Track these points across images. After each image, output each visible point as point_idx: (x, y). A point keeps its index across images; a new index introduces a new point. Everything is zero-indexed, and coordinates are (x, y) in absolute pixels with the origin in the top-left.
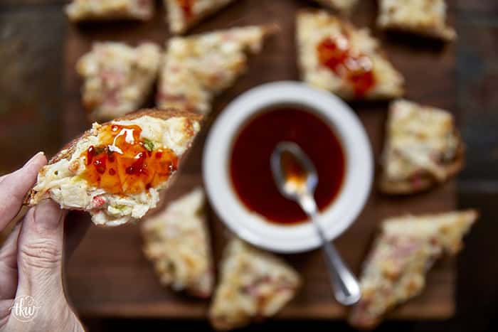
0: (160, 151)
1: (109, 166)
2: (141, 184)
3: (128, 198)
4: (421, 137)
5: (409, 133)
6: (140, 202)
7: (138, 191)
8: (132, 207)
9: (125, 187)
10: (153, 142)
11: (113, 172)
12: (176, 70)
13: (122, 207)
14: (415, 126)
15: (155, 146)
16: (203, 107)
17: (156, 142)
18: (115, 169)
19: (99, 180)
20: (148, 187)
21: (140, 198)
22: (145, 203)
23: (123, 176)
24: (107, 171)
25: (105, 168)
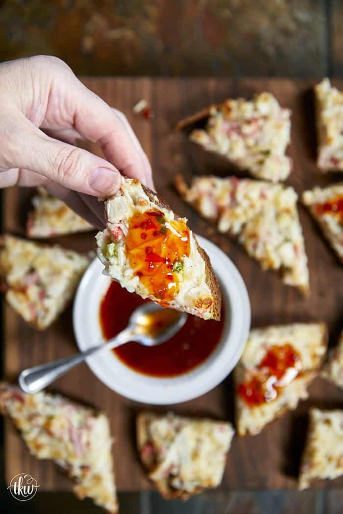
1: (149, 232)
2: (141, 265)
3: (125, 258)
4: (195, 455)
5: (199, 441)
6: (123, 271)
7: (133, 265)
8: (118, 265)
9: (134, 252)
10: (181, 271)
11: (144, 236)
12: (263, 196)
13: (116, 255)
14: (207, 447)
15: (179, 274)
16: (224, 226)
17: (183, 274)
18: (147, 237)
19: (136, 227)
20: (139, 274)
21: (127, 269)
22: (123, 276)
23: (143, 246)
24: (144, 231)
25: (147, 229)
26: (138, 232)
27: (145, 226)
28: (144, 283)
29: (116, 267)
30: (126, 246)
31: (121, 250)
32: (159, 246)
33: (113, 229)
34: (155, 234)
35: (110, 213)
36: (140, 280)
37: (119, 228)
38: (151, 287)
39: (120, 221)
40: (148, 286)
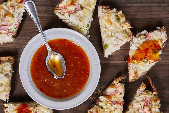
0: (141, 62)
1: (153, 47)
2: (142, 48)
6: (137, 43)
7: (141, 46)
9: (145, 45)
10: (144, 63)
11: (151, 46)
13: (141, 39)
18: (151, 47)
19: (153, 42)
21: (139, 44)
22: (136, 44)
23: (148, 47)
24: (153, 46)
25: (154, 46)
26: (152, 44)
27: (155, 46)
28: (136, 51)
29: (138, 40)
30: (146, 41)
31: (144, 40)
32: (150, 52)
33: (149, 35)
34: (153, 50)
35: (154, 32)
36: (137, 50)
37: (150, 37)
38: (135, 54)
39: (153, 37)
40: (135, 53)
